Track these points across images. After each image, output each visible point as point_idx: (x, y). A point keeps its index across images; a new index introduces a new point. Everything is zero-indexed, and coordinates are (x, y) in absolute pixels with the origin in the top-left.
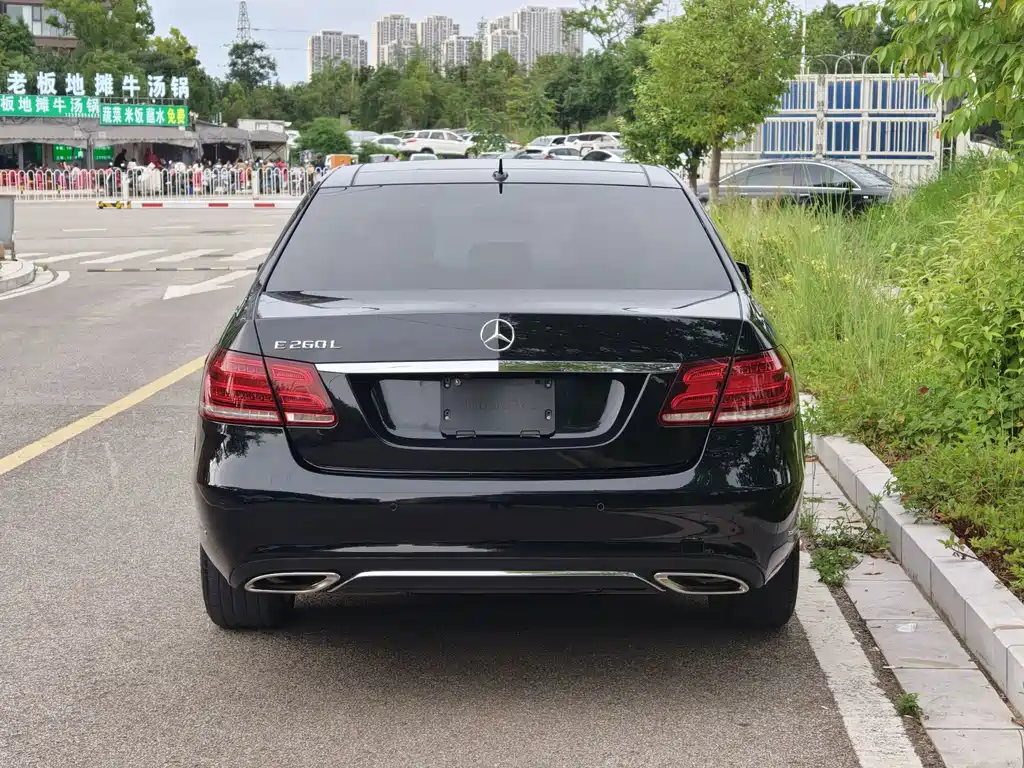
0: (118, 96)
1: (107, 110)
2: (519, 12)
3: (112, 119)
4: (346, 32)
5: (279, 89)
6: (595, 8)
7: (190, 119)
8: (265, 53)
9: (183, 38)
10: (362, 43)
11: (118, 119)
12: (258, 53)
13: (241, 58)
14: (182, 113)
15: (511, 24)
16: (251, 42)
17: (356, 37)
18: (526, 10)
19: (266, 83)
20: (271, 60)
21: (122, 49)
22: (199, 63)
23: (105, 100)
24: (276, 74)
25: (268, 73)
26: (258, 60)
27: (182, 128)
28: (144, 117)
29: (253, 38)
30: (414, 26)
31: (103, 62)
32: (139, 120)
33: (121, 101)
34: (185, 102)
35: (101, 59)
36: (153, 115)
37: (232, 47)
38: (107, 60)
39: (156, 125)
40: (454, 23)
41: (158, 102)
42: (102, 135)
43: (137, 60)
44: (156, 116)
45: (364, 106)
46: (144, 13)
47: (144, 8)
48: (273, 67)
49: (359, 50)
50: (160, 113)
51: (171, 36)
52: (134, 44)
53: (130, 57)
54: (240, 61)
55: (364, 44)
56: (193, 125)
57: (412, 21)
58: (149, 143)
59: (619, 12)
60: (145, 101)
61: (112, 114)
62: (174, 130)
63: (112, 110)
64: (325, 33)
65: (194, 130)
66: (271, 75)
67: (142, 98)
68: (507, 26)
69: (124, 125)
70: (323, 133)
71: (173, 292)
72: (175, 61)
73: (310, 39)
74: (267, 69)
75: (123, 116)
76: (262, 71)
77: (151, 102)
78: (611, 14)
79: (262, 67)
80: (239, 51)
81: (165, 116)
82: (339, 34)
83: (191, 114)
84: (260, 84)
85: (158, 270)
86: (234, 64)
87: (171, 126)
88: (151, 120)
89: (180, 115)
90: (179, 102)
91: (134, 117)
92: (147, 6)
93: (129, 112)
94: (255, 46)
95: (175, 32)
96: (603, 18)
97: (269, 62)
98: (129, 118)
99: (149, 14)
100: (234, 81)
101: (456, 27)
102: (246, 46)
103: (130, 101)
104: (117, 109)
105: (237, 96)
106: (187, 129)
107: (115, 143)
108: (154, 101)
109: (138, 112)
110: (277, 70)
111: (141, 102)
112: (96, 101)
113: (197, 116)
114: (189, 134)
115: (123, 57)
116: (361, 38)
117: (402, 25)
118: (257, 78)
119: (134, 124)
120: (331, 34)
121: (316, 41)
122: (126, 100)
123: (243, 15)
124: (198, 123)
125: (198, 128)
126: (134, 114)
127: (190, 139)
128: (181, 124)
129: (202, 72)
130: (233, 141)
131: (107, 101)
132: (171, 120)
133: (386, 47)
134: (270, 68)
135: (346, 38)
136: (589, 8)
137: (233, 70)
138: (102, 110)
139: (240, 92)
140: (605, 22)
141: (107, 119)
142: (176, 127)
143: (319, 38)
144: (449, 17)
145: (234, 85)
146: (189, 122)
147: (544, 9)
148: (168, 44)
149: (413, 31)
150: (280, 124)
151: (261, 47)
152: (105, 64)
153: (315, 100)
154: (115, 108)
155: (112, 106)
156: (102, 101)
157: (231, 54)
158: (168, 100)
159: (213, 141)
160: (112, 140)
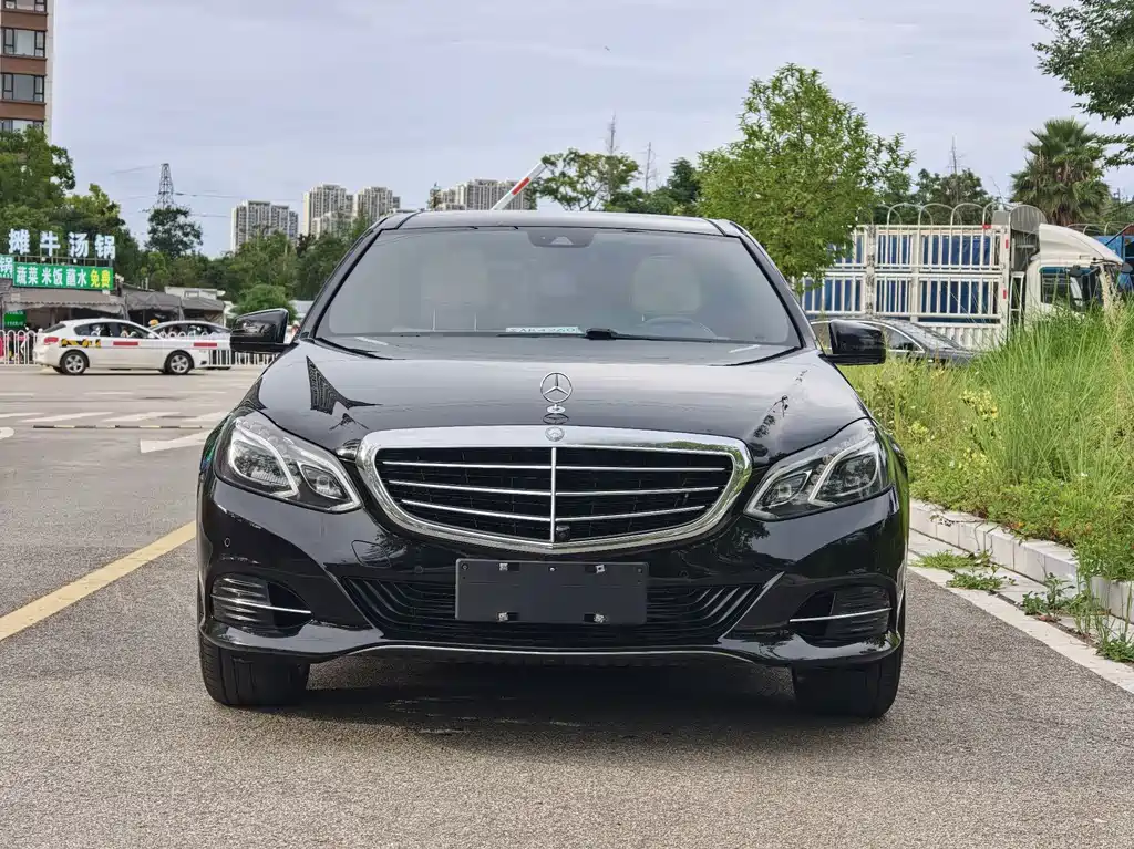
0: (35, 255)
1: (22, 270)
2: (466, 185)
3: (27, 280)
4: (274, 203)
5: (203, 260)
6: (563, 174)
7: (115, 281)
8: (190, 220)
9: (104, 195)
10: (292, 214)
11: (33, 280)
12: (181, 219)
13: (163, 224)
14: (106, 275)
15: (457, 198)
16: (174, 207)
17: (286, 208)
18: (474, 183)
19: (189, 252)
20: (196, 228)
21: (37, 205)
22: (123, 223)
23: (19, 259)
24: (201, 243)
25: (192, 242)
26: (181, 227)
27: (106, 292)
28: (64, 280)
29: (178, 203)
30: (350, 198)
31: (16, 219)
32: (58, 282)
33: (38, 261)
34: (110, 264)
35: (13, 216)
36: (74, 276)
37: (152, 213)
38: (21, 216)
39: (77, 288)
40: (394, 195)
41: (81, 262)
42: (16, 297)
43: (54, 218)
44: (77, 278)
45: (302, 277)
46: (63, 165)
47: (64, 161)
48: (198, 235)
49: (289, 224)
50: (83, 275)
51: (90, 194)
52: (49, 202)
53: (47, 214)
54: (160, 228)
55: (294, 216)
56: (119, 289)
57: (348, 193)
58: (67, 309)
59: (590, 180)
60: (66, 261)
61: (27, 275)
62: (97, 293)
63: (27, 270)
64: (251, 203)
65: (120, 295)
66: (195, 244)
67: (62, 258)
68: (452, 201)
69: (40, 287)
70: (265, 301)
71: (147, 446)
72: (96, 219)
73: (234, 210)
74: (191, 237)
75: (40, 277)
76: (185, 239)
77: (72, 263)
78: (581, 181)
79: (186, 235)
80: (159, 217)
81: (88, 278)
82: (266, 204)
83: (118, 276)
84: (182, 253)
85: (117, 427)
86: (154, 231)
87: (94, 290)
88: (71, 281)
89: (105, 277)
90: (103, 263)
91: (52, 278)
92: (67, 157)
93: (46, 273)
94: (179, 212)
95: (94, 189)
96: (572, 184)
97: (193, 230)
98: (47, 280)
99: (69, 166)
100: (154, 250)
101: (397, 200)
102: (168, 210)
103: (48, 261)
104: (33, 270)
105: (157, 265)
106: (112, 293)
107: (30, 307)
108: (75, 261)
109: (58, 272)
110: (202, 238)
111: (61, 261)
112: (10, 260)
113: (122, 279)
114: (114, 299)
115: (40, 214)
116: (291, 210)
117: (336, 197)
118: (180, 247)
119: (51, 287)
120: (257, 204)
121: (240, 212)
122: (43, 259)
123: (166, 178)
124: (124, 287)
125: (124, 292)
126: (52, 275)
127: (115, 305)
128: (106, 288)
129: (127, 233)
130: (163, 308)
131: (23, 259)
132: (95, 283)
133: (318, 219)
134: (194, 236)
135: (274, 209)
136: (557, 174)
137: (152, 238)
138: (15, 269)
139: (160, 262)
140: (574, 190)
141: (21, 280)
142: (100, 290)
143: (244, 208)
144: (389, 189)
145: (155, 254)
146: (115, 286)
147: (493, 183)
148: (87, 202)
149: (349, 203)
150: (212, 293)
151: (185, 214)
152: (19, 221)
153: (245, 270)
154: (31, 269)
155: (28, 266)
156: (16, 260)
157: (151, 220)
158: (91, 261)
159: (143, 307)
160: (27, 303)
